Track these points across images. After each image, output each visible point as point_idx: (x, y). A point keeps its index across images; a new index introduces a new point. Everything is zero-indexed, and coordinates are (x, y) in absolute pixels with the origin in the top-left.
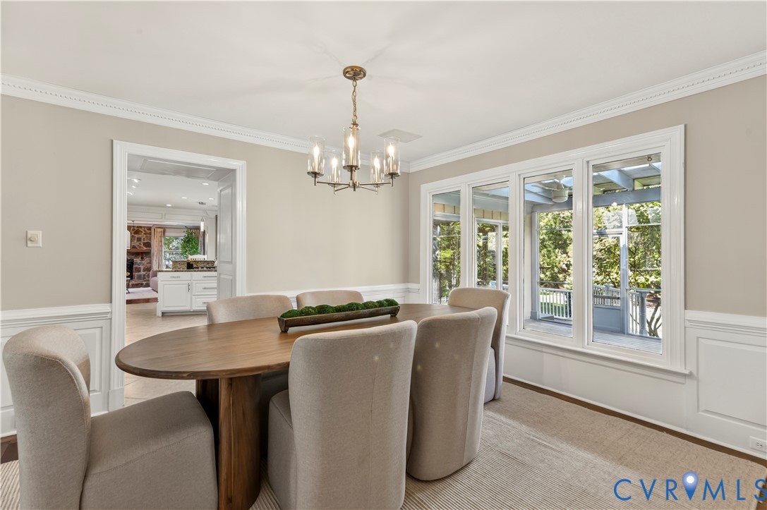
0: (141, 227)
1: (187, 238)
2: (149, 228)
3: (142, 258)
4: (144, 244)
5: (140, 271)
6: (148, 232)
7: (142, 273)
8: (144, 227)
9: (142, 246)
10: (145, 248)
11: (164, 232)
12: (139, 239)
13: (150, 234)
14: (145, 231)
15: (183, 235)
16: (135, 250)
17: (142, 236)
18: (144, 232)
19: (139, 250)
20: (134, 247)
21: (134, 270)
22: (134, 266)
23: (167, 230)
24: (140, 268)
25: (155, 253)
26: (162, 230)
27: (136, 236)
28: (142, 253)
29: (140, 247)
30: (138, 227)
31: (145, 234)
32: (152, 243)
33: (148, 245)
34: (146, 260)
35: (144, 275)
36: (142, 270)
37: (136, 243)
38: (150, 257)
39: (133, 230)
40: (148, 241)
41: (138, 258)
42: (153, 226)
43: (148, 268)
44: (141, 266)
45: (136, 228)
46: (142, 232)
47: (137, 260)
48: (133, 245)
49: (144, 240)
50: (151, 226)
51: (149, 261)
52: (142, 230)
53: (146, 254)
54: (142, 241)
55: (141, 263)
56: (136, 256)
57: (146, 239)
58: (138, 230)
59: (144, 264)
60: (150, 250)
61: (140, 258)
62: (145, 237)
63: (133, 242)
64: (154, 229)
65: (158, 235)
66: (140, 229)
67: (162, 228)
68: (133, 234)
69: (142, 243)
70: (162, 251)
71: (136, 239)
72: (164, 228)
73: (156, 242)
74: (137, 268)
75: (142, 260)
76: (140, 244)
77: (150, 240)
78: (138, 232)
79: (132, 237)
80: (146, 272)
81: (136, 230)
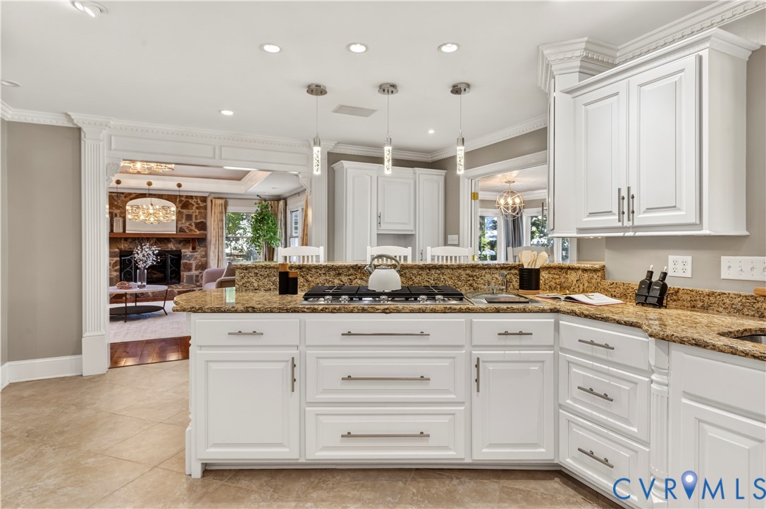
0: (191, 197)
1: (260, 214)
2: (204, 199)
3: (194, 248)
4: (197, 225)
5: (190, 270)
6: (202, 205)
7: (194, 272)
8: (196, 197)
9: (193, 228)
10: (198, 232)
11: (226, 205)
12: (189, 217)
13: (205, 208)
14: (197, 203)
15: (253, 210)
16: (183, 236)
17: (194, 211)
18: (196, 206)
19: (188, 235)
20: (181, 230)
21: (182, 268)
22: (183, 261)
23: (230, 202)
24: (191, 264)
25: (213, 241)
26: (223, 201)
27: (185, 211)
28: (193, 240)
29: (191, 230)
30: (187, 197)
31: (197, 208)
32: (208, 224)
33: (202, 226)
34: (200, 251)
35: (197, 276)
36: (194, 267)
37: (185, 224)
38: (206, 246)
39: (181, 201)
40: (202, 220)
41: (188, 248)
42: (209, 196)
43: (202, 264)
44: (191, 262)
45: (183, 199)
46: (193, 205)
47: (187, 251)
48: (180, 226)
49: (196, 219)
50: (206, 195)
51: (204, 253)
52: (193, 202)
53: (199, 242)
54: (194, 220)
55: (192, 256)
56: (184, 245)
57: (198, 217)
58: (188, 201)
59: (196, 258)
60: (206, 235)
61: (191, 248)
62: (197, 213)
63: (179, 222)
64: (212, 201)
65: (217, 210)
66: (190, 201)
67: (223, 198)
68: (179, 209)
69: (193, 224)
70: (222, 236)
71: (184, 217)
72: (225, 199)
73: (214, 221)
74: (186, 264)
75: (194, 252)
76: (190, 225)
77: (205, 218)
78: (188, 205)
79: (179, 214)
80: (200, 271)
81: (184, 202)
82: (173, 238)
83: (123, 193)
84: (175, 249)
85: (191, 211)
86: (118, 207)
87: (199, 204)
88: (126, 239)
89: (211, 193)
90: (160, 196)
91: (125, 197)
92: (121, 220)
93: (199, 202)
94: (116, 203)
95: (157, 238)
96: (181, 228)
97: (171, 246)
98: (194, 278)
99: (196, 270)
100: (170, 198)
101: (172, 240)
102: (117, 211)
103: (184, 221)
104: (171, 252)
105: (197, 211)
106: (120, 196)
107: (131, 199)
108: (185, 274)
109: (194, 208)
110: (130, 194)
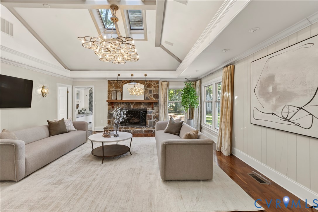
0: (151, 81)
1: (186, 89)
2: (157, 82)
3: (152, 108)
5: (151, 119)
6: (157, 85)
7: (153, 120)
8: (154, 81)
9: (152, 97)
10: (155, 99)
11: (168, 85)
12: (150, 92)
13: (158, 87)
15: (183, 87)
16: (147, 101)
17: (152, 88)
18: (154, 86)
19: (150, 101)
20: (146, 98)
21: (147, 118)
22: (148, 114)
23: (170, 83)
24: (151, 116)
25: (162, 104)
26: (167, 83)
27: (149, 89)
28: (152, 103)
29: (151, 98)
30: (150, 81)
31: (154, 87)
32: (160, 95)
33: (157, 96)
34: (155, 109)
35: (154, 122)
36: (152, 118)
37: (148, 95)
38: (158, 107)
39: (147, 83)
40: (157, 93)
41: (150, 108)
42: (160, 80)
43: (156, 116)
44: (151, 115)
45: (148, 82)
46: (152, 85)
47: (149, 109)
48: (146, 96)
49: (154, 93)
50: (158, 80)
51: (157, 110)
52: (152, 84)
53: (155, 104)
54: (153, 93)
55: (151, 112)
56: (148, 106)
57: (155, 92)
58: (150, 84)
59: (154, 113)
60: (158, 101)
61: (151, 107)
62: (154, 90)
63: (146, 94)
64: (161, 83)
65: (164, 87)
66: (151, 83)
67: (167, 81)
68: (146, 88)
69: (152, 95)
70: (166, 101)
71: (148, 91)
72: (168, 82)
73: (162, 93)
74: (149, 115)
75: (152, 110)
76: (151, 95)
77: (158, 92)
78: (150, 85)
79: (146, 89)
80: (155, 120)
81: (148, 84)
82: (143, 102)
83: (122, 81)
84: (144, 108)
85: (151, 88)
86: (120, 88)
87: (155, 85)
88: (123, 103)
89: (161, 78)
90: (137, 82)
91: (123, 83)
92: (120, 93)
93: (155, 84)
94: (119, 86)
95: (136, 103)
96: (147, 97)
97: (142, 107)
98: (153, 123)
99: (153, 119)
100: (142, 82)
101: (143, 103)
102: (119, 90)
103: (148, 93)
104: (142, 110)
105: (154, 88)
106: (121, 82)
107: (125, 84)
108: (148, 121)
109: (153, 87)
110: (124, 81)
